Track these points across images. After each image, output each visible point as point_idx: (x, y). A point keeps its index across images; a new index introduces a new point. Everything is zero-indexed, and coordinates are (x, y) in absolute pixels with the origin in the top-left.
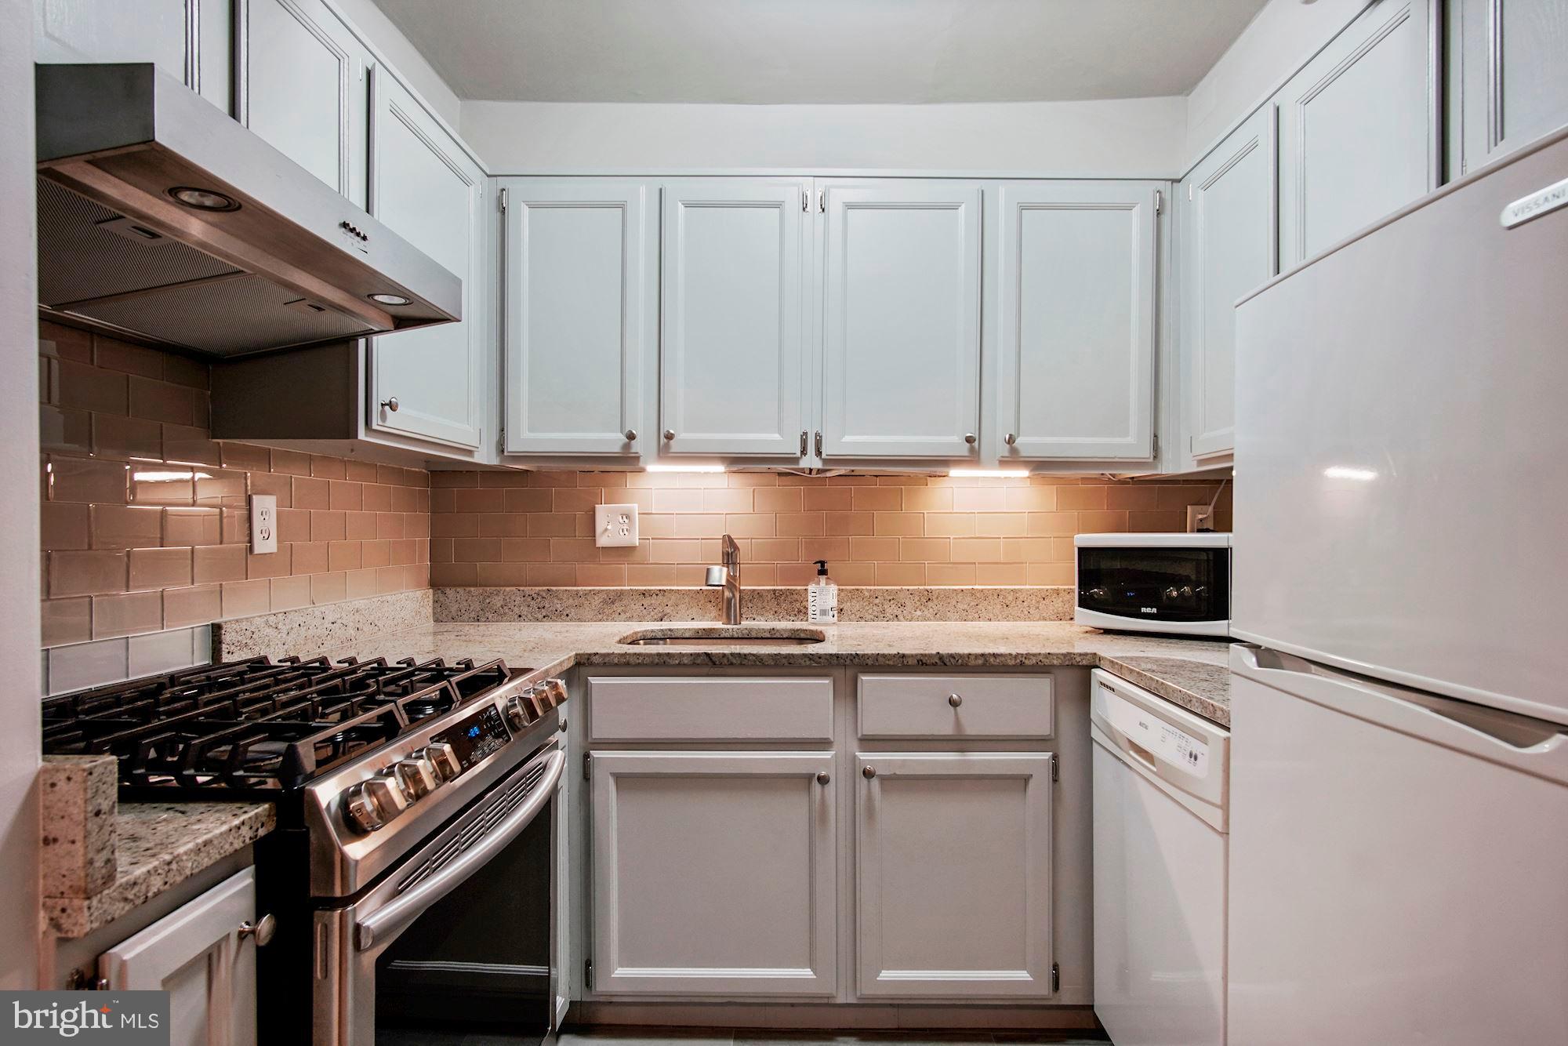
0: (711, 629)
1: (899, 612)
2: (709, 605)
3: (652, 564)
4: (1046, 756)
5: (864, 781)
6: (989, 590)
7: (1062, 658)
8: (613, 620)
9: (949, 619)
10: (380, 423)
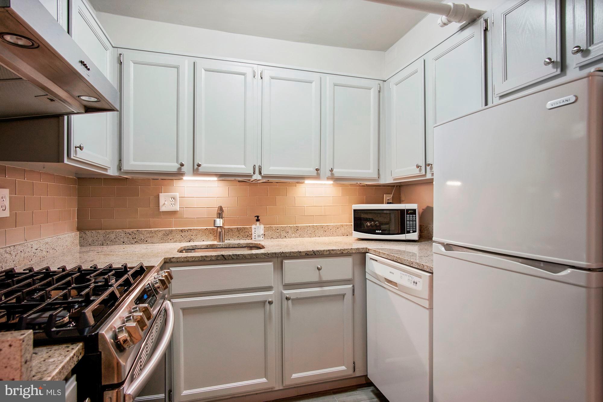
0: (213, 245)
1: (286, 235)
2: (211, 234)
3: (185, 218)
4: (351, 286)
5: (286, 301)
6: (319, 226)
7: (356, 250)
8: (168, 242)
9: (305, 237)
10: (74, 156)
